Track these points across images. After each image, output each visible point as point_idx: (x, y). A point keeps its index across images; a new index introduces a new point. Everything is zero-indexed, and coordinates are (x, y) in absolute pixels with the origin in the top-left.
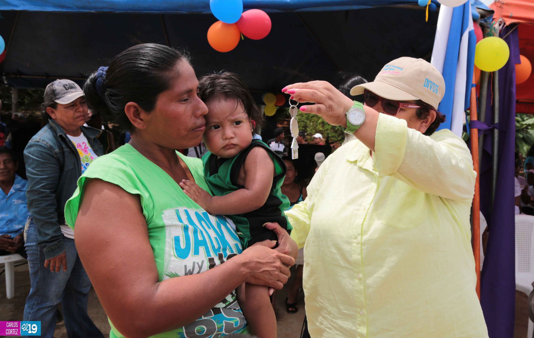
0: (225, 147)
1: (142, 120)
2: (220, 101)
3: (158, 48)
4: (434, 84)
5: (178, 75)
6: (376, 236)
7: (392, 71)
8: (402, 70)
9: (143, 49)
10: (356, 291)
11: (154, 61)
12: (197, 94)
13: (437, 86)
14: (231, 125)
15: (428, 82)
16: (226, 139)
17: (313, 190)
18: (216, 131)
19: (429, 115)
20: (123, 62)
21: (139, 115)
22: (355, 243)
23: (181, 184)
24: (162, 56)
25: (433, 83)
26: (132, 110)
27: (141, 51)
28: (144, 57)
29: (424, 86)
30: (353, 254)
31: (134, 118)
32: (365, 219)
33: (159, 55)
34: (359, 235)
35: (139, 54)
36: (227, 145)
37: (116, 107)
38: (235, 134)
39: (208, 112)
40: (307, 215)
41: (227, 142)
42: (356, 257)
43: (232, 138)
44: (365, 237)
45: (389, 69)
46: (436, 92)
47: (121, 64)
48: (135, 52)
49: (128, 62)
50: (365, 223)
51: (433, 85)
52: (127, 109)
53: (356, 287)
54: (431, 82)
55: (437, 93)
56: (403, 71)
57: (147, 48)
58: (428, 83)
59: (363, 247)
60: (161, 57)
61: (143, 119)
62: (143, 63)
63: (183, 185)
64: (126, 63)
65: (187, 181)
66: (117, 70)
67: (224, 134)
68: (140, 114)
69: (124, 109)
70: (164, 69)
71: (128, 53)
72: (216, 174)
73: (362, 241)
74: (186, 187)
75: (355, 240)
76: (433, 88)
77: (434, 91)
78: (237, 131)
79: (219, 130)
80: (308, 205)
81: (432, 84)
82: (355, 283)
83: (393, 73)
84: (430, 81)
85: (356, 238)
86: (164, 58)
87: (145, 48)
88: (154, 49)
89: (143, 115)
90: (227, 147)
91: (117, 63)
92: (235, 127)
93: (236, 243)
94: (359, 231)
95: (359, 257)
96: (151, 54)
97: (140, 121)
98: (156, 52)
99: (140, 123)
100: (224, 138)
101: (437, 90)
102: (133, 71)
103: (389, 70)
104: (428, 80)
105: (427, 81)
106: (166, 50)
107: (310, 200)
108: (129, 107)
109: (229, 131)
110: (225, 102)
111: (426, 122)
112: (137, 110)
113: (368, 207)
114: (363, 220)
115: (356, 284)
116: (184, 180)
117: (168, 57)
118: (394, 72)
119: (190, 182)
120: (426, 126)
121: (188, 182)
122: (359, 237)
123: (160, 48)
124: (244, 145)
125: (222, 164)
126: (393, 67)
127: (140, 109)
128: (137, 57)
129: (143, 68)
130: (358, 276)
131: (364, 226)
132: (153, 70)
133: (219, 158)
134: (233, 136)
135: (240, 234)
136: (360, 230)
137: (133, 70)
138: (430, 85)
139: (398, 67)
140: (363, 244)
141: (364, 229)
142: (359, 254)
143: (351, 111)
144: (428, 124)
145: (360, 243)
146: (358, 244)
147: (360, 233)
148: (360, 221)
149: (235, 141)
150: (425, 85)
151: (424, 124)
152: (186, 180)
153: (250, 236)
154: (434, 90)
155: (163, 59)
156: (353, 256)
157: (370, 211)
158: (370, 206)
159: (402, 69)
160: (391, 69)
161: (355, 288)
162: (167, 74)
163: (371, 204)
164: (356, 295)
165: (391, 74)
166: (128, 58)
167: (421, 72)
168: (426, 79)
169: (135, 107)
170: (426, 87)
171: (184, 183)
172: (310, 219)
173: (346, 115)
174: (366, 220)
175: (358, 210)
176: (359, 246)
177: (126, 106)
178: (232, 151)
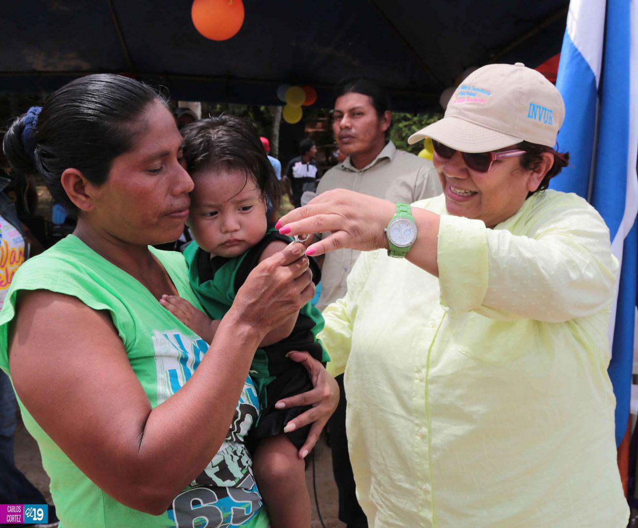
0: (224, 245)
1: (87, 196)
2: (219, 174)
3: (118, 83)
4: (546, 110)
5: (147, 129)
6: (450, 371)
7: (472, 97)
8: (489, 94)
9: (94, 84)
10: (417, 453)
11: (109, 105)
12: (179, 160)
13: (551, 111)
14: (235, 209)
15: (534, 108)
16: (227, 232)
17: (355, 284)
18: (211, 219)
19: (541, 162)
20: (62, 104)
21: (83, 188)
22: (417, 379)
23: (163, 301)
24: (122, 97)
25: (543, 108)
26: (72, 181)
27: (91, 87)
28: (94, 97)
29: (529, 116)
30: (414, 397)
31: (73, 193)
32: (434, 341)
33: (117, 96)
34: (423, 367)
35: (86, 92)
36: (228, 241)
37: (50, 173)
38: (240, 224)
39: (195, 187)
40: (346, 323)
41: (228, 237)
42: (418, 401)
43: (236, 231)
44: (433, 371)
45: (468, 93)
46: (549, 123)
47: (59, 106)
48: (80, 89)
49: (69, 104)
50: (433, 348)
51: (544, 110)
52: (65, 180)
53: (416, 447)
54: (540, 108)
55: (551, 124)
56: (491, 95)
57: (99, 83)
58: (535, 110)
59: (430, 387)
60: (121, 99)
61: (90, 195)
62: (89, 107)
63: (165, 303)
64: (65, 106)
65: (171, 298)
66: (53, 117)
67: (223, 224)
68: (85, 188)
69: (60, 179)
70: (125, 118)
71: (71, 90)
72: (211, 281)
73: (429, 378)
74: (171, 307)
75: (417, 375)
76: (544, 118)
77: (546, 122)
78: (243, 218)
79: (216, 218)
80: (348, 306)
81: (541, 110)
82: (416, 441)
83: (475, 102)
84: (537, 107)
85: (419, 371)
86: (124, 99)
87: (97, 83)
88: (109, 84)
89: (89, 189)
90: (228, 244)
91: (53, 105)
92: (241, 213)
93: (250, 387)
94: (424, 361)
95: (422, 402)
96: (105, 92)
97: (83, 198)
98: (113, 90)
99: (84, 202)
100: (224, 230)
101: (551, 118)
102: (75, 120)
103: (468, 96)
104: (534, 106)
105: (532, 107)
106: (129, 87)
107: (351, 299)
108: (68, 176)
109: (232, 219)
110: (227, 174)
111: (538, 172)
112: (81, 181)
113: (438, 322)
114: (430, 343)
115: (416, 443)
116: (165, 296)
117: (131, 99)
118: (476, 100)
119: (175, 298)
120: (539, 179)
121: (173, 299)
122: (424, 371)
123: (120, 83)
124: (254, 240)
125: (220, 267)
126: (474, 90)
127: (85, 181)
128: (83, 97)
129: (91, 115)
130: (420, 432)
131: (431, 353)
132: (106, 120)
133: (212, 256)
134: (238, 227)
135: (254, 373)
136: (426, 360)
137: (75, 118)
138: (538, 113)
139: (483, 90)
140: (430, 381)
141: (431, 358)
142: (423, 398)
143: (393, 225)
144: (542, 175)
145: (425, 381)
146: (421, 380)
147: (425, 363)
148: (425, 344)
149: (240, 235)
150: (531, 115)
151: (535, 175)
152: (169, 295)
153: (269, 375)
154: (546, 120)
155: (123, 101)
156: (414, 399)
157: (442, 328)
158: (443, 319)
159: (488, 92)
160: (471, 94)
161: (416, 450)
162: (130, 127)
163: (444, 316)
164: (416, 461)
165: (470, 104)
166: (69, 98)
167: (522, 93)
168: (531, 104)
169: (77, 176)
170: (532, 117)
171: (166, 300)
172: (352, 329)
173: (385, 233)
174: (435, 343)
175: (424, 325)
176: (423, 384)
177: (63, 174)
178: (236, 250)
